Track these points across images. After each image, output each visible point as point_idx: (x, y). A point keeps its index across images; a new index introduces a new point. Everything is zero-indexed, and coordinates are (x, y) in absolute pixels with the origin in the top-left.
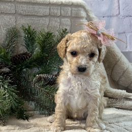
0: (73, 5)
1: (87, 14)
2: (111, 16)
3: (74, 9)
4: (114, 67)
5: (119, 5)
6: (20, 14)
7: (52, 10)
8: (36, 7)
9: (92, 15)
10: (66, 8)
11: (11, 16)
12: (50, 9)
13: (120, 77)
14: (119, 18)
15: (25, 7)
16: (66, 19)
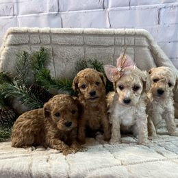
6: (88, 45)
7: (117, 40)
8: (102, 38)
10: (129, 38)
11: (80, 48)
12: (115, 40)
15: (92, 38)
16: (130, 48)
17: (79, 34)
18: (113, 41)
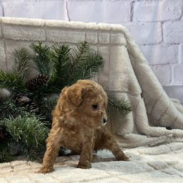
0: (111, 31)
1: (127, 42)
2: (153, 44)
3: (113, 35)
4: (155, 104)
5: (162, 31)
7: (88, 36)
8: (70, 33)
9: (133, 43)
10: (104, 34)
12: (86, 35)
13: (162, 115)
14: (162, 46)
15: (57, 33)
16: (104, 47)
17: (40, 27)
18: (84, 37)
